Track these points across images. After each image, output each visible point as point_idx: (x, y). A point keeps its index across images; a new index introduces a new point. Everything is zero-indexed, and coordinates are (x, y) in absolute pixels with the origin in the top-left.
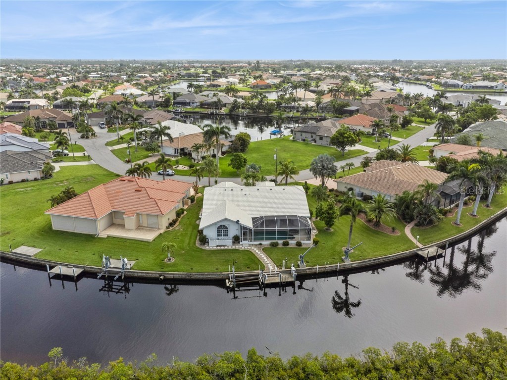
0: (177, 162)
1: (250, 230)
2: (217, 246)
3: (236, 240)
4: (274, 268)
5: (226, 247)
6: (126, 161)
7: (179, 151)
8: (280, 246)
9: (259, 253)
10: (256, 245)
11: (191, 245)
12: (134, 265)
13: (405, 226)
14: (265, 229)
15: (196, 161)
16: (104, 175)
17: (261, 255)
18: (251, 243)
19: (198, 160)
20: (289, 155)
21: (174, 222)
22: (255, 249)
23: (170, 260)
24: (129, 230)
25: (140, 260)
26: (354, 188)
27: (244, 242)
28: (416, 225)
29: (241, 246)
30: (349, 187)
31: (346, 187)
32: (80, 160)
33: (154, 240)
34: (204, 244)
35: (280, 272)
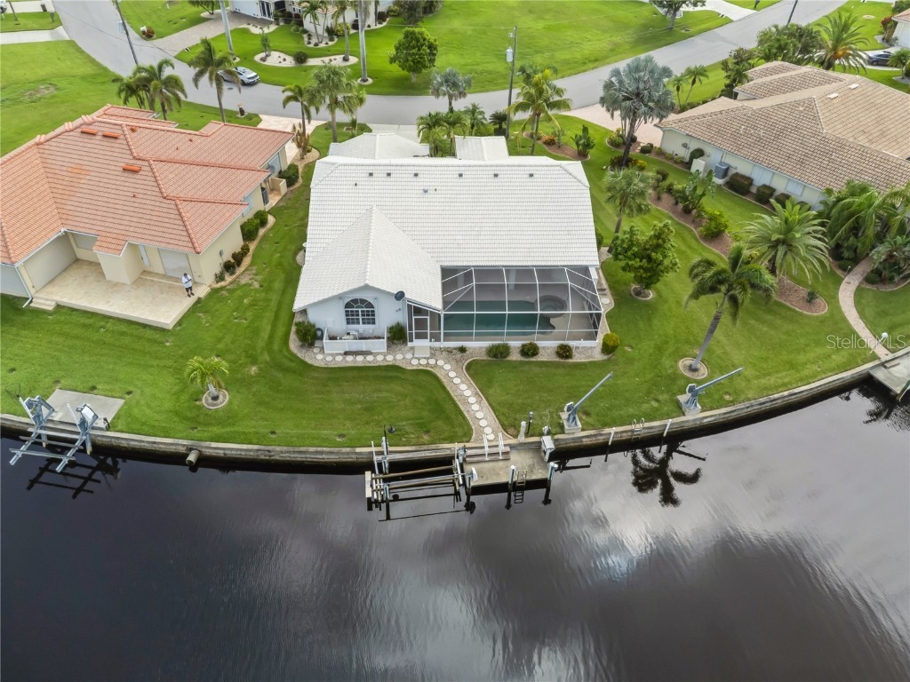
0: (265, 44)
1: (435, 316)
2: (346, 353)
3: (397, 336)
4: (497, 436)
5: (370, 358)
6: (144, 33)
7: (272, 8)
8: (515, 356)
9: (457, 381)
10: (449, 351)
11: (276, 347)
12: (117, 417)
13: (839, 281)
14: (475, 312)
15: (314, 40)
16: (83, 78)
17: (463, 387)
18: (437, 344)
19: (318, 36)
20: (540, 25)
21: (238, 258)
22: (447, 367)
23: (215, 398)
24: (115, 286)
25: (137, 393)
26: (707, 149)
27: (417, 343)
28: (868, 280)
29: (409, 356)
30: (694, 146)
31: (685, 146)
32: (30, 23)
33: (179, 323)
34: (311, 345)
35: (512, 447)
